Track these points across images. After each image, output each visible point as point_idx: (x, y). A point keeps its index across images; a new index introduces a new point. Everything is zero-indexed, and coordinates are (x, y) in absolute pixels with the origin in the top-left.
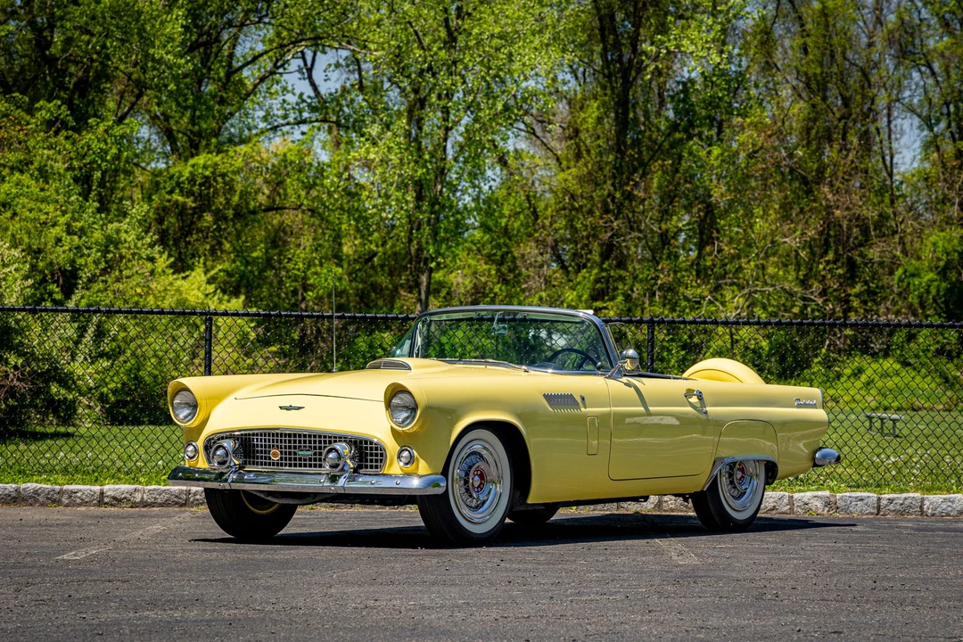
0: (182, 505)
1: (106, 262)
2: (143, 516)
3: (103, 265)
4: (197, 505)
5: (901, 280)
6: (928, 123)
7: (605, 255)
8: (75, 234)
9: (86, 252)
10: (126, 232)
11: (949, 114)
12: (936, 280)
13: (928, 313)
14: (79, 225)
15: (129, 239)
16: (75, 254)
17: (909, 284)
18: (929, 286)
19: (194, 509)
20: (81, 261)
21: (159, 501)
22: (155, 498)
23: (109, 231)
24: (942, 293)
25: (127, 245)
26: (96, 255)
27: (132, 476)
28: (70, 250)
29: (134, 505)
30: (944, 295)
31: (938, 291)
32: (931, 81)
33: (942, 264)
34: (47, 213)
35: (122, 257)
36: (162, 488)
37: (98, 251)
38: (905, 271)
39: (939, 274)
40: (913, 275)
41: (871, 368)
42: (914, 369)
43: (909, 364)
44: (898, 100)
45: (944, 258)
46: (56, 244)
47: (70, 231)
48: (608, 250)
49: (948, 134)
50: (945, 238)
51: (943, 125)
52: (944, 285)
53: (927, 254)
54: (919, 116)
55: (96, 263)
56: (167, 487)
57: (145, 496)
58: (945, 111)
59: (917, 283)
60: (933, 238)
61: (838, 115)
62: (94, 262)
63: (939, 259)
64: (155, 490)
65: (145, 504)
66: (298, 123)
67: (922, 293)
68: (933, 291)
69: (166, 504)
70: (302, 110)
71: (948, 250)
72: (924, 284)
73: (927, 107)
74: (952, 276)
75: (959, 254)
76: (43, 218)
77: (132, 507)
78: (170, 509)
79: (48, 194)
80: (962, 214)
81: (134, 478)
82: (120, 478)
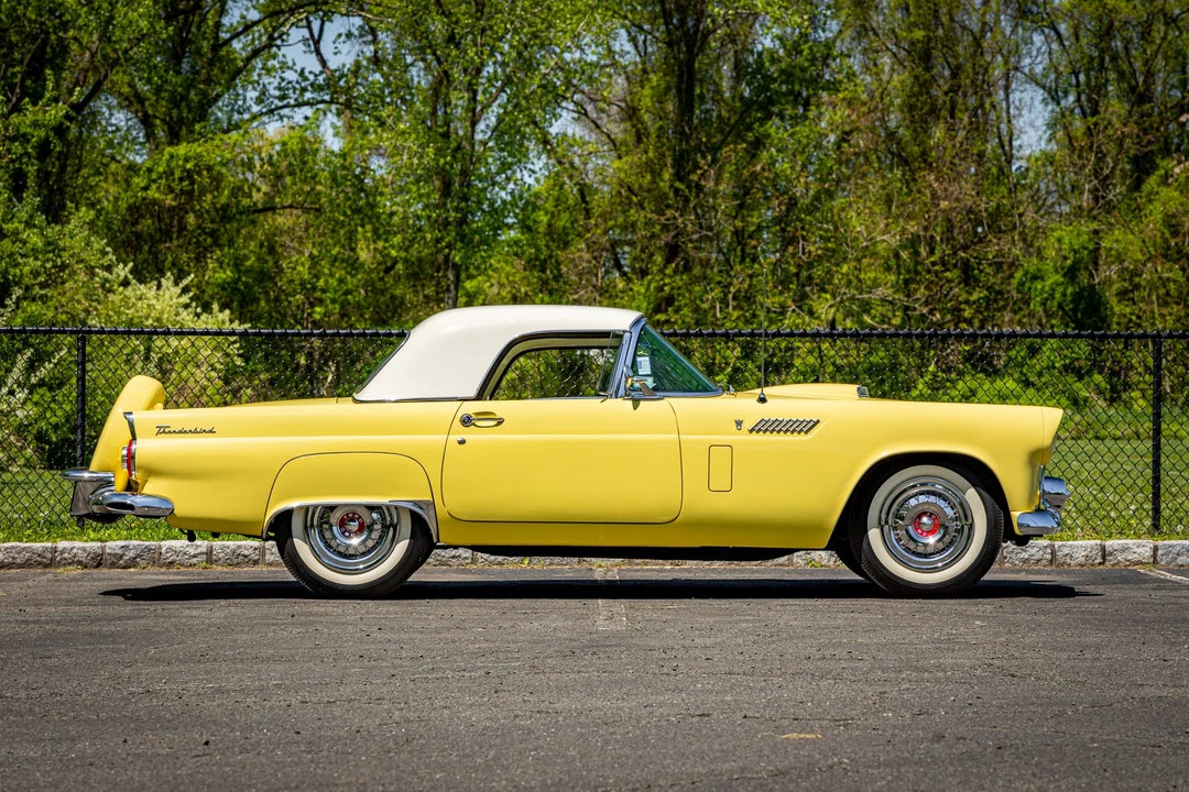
0: (46, 566)
1: (46, 273)
3: (42, 278)
4: (65, 565)
5: (1022, 284)
6: (1054, 95)
7: (668, 261)
10: (72, 236)
11: (1078, 85)
12: (1062, 283)
13: (1054, 322)
16: (7, 263)
17: (1030, 289)
18: (1053, 290)
19: (60, 570)
20: (15, 272)
21: (18, 561)
22: (14, 558)
24: (1069, 298)
25: (70, 252)
30: (1071, 302)
31: (1064, 295)
32: (1055, 46)
33: (1069, 262)
35: (65, 267)
36: (22, 545)
38: (1026, 273)
39: (1064, 276)
40: (1035, 278)
42: (1038, 390)
43: (1031, 385)
44: (1016, 69)
45: (1071, 256)
48: (672, 251)
49: (1077, 111)
50: (1072, 232)
51: (1071, 98)
52: (1070, 290)
53: (1050, 252)
54: (1044, 87)
55: (35, 274)
56: (29, 544)
57: (1, 555)
58: (1074, 81)
59: (1039, 287)
60: (1057, 234)
61: (946, 88)
62: (32, 273)
63: (1065, 258)
64: (12, 547)
65: (1, 565)
66: (299, 105)
67: (1047, 299)
68: (1058, 295)
69: (26, 564)
70: (304, 90)
71: (1076, 247)
72: (1047, 289)
73: (1053, 76)
74: (1084, 279)
75: (1090, 252)
78: (32, 571)
80: (1092, 204)
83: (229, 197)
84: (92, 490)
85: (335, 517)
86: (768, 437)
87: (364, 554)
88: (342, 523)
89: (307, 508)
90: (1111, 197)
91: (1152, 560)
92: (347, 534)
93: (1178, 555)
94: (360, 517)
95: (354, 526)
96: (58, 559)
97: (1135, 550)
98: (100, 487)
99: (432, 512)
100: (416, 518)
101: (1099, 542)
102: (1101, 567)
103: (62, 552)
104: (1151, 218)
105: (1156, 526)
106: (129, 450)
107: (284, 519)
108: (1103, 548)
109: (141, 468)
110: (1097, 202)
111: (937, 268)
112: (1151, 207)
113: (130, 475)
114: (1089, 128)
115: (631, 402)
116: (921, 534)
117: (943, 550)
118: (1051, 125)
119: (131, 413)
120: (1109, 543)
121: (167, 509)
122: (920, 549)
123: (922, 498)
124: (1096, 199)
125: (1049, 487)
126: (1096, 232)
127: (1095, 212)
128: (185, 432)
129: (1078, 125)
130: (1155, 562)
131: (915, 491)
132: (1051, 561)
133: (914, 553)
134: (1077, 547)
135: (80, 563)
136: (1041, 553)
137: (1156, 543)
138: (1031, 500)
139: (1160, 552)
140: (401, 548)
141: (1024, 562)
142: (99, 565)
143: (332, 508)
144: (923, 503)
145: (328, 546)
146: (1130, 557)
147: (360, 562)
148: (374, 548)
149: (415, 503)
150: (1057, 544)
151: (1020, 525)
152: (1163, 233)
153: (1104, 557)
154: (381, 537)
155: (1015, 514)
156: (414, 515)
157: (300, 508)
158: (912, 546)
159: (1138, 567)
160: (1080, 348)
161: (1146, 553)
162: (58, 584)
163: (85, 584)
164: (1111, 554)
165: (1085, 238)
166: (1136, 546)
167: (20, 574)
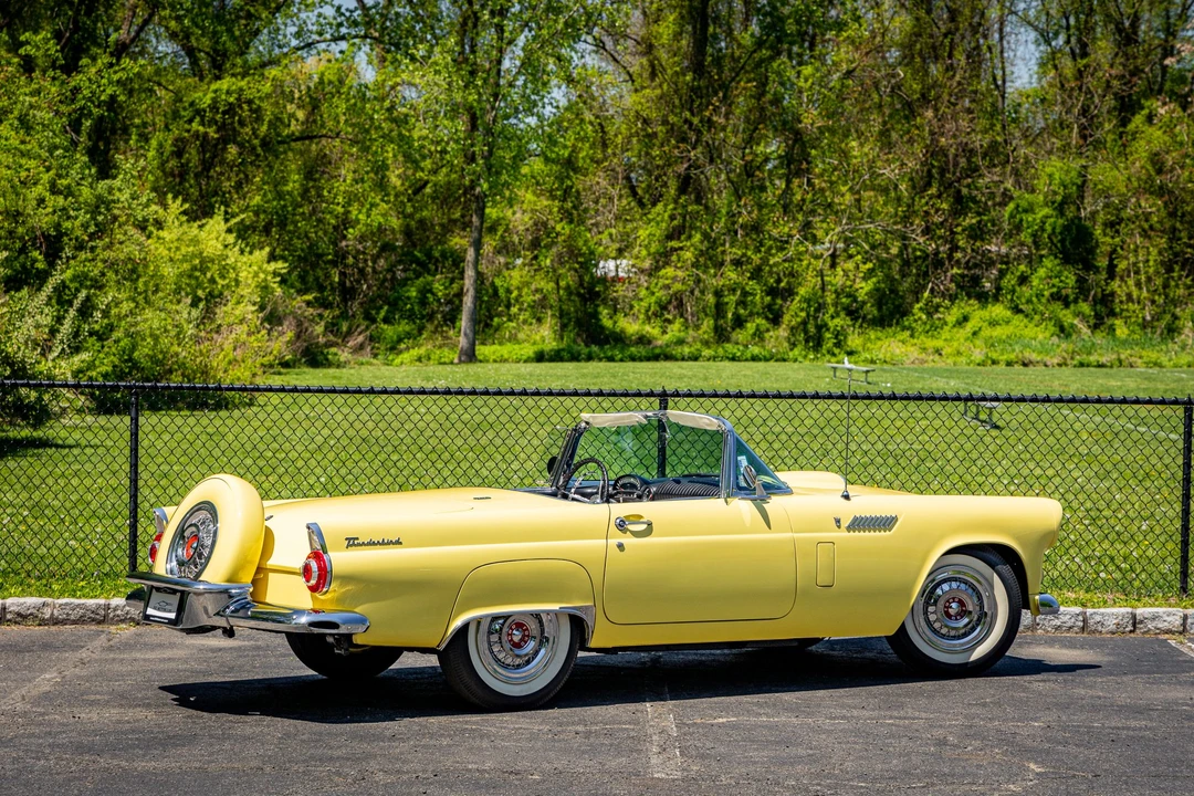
0: (100, 623)
1: (96, 225)
2: (47, 646)
3: (92, 229)
4: (118, 622)
5: (1012, 216)
6: (1045, 36)
7: (682, 190)
8: (61, 193)
9: (71, 212)
10: (120, 190)
11: (1068, 27)
12: (1051, 217)
13: (1043, 252)
14: (64, 182)
15: (122, 199)
16: (60, 217)
18: (1044, 223)
19: (113, 628)
20: (67, 224)
21: (72, 617)
22: (68, 615)
23: (99, 189)
24: (1058, 230)
25: (120, 205)
26: (83, 217)
27: (44, 581)
28: (55, 212)
29: (43, 622)
30: (1061, 233)
31: (1054, 229)
33: (1059, 198)
34: (28, 170)
35: (115, 218)
36: (77, 601)
37: (88, 212)
38: (1018, 206)
39: (1054, 209)
40: (1026, 211)
41: (979, 315)
42: (1027, 316)
43: (1020, 311)
44: (1012, 13)
45: (1061, 191)
46: (38, 205)
47: (54, 190)
48: (685, 184)
49: (1067, 51)
50: (1062, 169)
51: (1061, 39)
52: (1061, 221)
53: (1041, 184)
54: (1036, 29)
55: (85, 226)
56: (82, 601)
57: (55, 612)
58: (1064, 24)
59: (1030, 219)
60: (1048, 170)
61: (943, 30)
62: (82, 225)
63: (1055, 193)
64: (66, 604)
65: (55, 621)
66: (335, 39)
67: (1037, 231)
68: (1048, 228)
69: (80, 621)
70: (340, 25)
71: (1066, 183)
72: (1038, 221)
73: (1044, 18)
74: (1070, 212)
75: (1078, 186)
76: (23, 174)
77: (40, 625)
78: (85, 627)
79: (29, 147)
80: (1081, 142)
81: (46, 586)
82: (29, 586)
83: (269, 128)
90: (1098, 134)
91: (1181, 629)
96: (111, 615)
97: (1166, 618)
101: (1130, 610)
102: (1132, 635)
103: (115, 609)
104: (1136, 156)
105: (1184, 589)
108: (1134, 616)
110: (1085, 140)
111: (934, 201)
112: (1137, 145)
114: (1079, 70)
118: (1042, 64)
120: (1139, 611)
124: (1084, 137)
126: (1085, 167)
127: (1084, 150)
129: (1068, 66)
130: (1184, 631)
132: (1083, 629)
134: (1108, 615)
135: (132, 620)
136: (1073, 620)
137: (1186, 611)
139: (1189, 621)
141: (1056, 629)
146: (1160, 626)
150: (1089, 611)
152: (1147, 170)
153: (1134, 625)
159: (1167, 636)
160: (1067, 278)
161: (1176, 621)
162: (112, 656)
163: (138, 655)
164: (1141, 622)
165: (1074, 174)
166: (1165, 614)
167: (74, 635)
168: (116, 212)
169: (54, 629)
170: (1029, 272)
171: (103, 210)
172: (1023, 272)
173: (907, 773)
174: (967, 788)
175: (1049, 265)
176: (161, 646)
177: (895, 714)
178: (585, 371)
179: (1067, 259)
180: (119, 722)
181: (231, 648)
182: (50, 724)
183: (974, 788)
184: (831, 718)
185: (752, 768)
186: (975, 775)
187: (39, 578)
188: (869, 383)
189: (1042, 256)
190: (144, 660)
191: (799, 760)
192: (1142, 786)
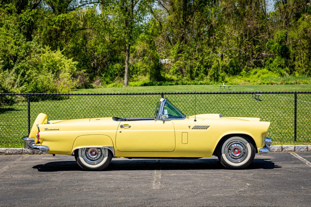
0: (21, 154)
1: (27, 53)
2: (6, 160)
3: (26, 54)
5: (268, 45)
9: (20, 50)
10: (33, 44)
12: (278, 45)
13: (276, 55)
14: (18, 42)
15: (33, 46)
16: (17, 51)
17: (270, 46)
18: (276, 47)
19: (24, 155)
20: (19, 53)
21: (14, 153)
22: (13, 152)
23: (27, 44)
24: (280, 49)
25: (33, 48)
26: (23, 51)
28: (16, 50)
29: (6, 154)
30: (280, 50)
31: (279, 48)
33: (280, 40)
34: (9, 39)
35: (32, 51)
37: (25, 50)
38: (269, 43)
39: (279, 43)
40: (271, 44)
41: (260, 71)
42: (272, 71)
43: (270, 70)
45: (280, 38)
46: (12, 48)
47: (16, 44)
48: (182, 39)
49: (282, 1)
50: (280, 33)
52: (280, 46)
53: (275, 38)
55: (24, 53)
56: (16, 149)
57: (9, 152)
59: (272, 46)
60: (277, 33)
62: (23, 53)
63: (279, 39)
64: (12, 150)
65: (9, 154)
66: (90, 3)
67: (274, 49)
69: (16, 154)
71: (282, 36)
72: (275, 46)
74: (283, 44)
75: (285, 37)
76: (8, 40)
77: (5, 155)
78: (17, 155)
79: (9, 33)
80: (285, 25)
81: (7, 145)
82: (3, 145)
83: (73, 27)
84: (30, 143)
85: (90, 150)
86: (197, 130)
87: (96, 160)
88: (91, 152)
89: (82, 149)
90: (290, 23)
91: (294, 150)
92: (92, 155)
93: (301, 149)
94: (95, 151)
95: (94, 153)
96: (23, 152)
98: (32, 142)
99: (113, 150)
100: (109, 151)
101: (281, 146)
102: (282, 152)
103: (24, 151)
104: (300, 29)
105: (295, 140)
106: (38, 134)
107: (77, 151)
109: (41, 139)
110: (287, 25)
111: (247, 42)
112: (300, 26)
113: (38, 140)
114: (285, 7)
115: (162, 121)
116: (235, 154)
117: (241, 157)
118: (275, 5)
119: (38, 125)
120: (284, 146)
121: (48, 149)
122: (235, 157)
123: (235, 145)
124: (286, 24)
125: (267, 140)
126: (287, 32)
127: (286, 28)
128: (52, 130)
129: (282, 6)
130: (295, 151)
131: (233, 143)
133: (233, 158)
134: (276, 147)
135: (29, 153)
137: (295, 146)
138: (262, 144)
139: (296, 148)
140: (105, 159)
142: (33, 154)
143: (89, 148)
144: (236, 146)
145: (88, 158)
146: (289, 149)
147: (96, 162)
148: (99, 158)
149: (109, 147)
151: (259, 151)
152: (303, 33)
153: (282, 149)
154: (101, 156)
155: (258, 149)
156: (109, 150)
157: (81, 148)
158: (233, 156)
159: (290, 152)
160: (282, 61)
161: (293, 148)
162: (23, 162)
163: (29, 162)
164: (284, 149)
165: (284, 34)
166: (290, 146)
167: (14, 157)
168: (32, 50)
169: (9, 156)
170: (273, 60)
171: (28, 49)
172: (271, 60)
173: (216, 186)
174: (230, 190)
175: (278, 58)
176: (35, 159)
177: (217, 172)
178: (156, 88)
179: (282, 56)
180: (22, 178)
181: (53, 160)
182: (5, 179)
183: (232, 189)
184: (200, 174)
185: (177, 186)
186: (233, 187)
187: (6, 143)
188: (229, 90)
189: (276, 56)
190: (31, 163)
191: (190, 184)
192: (273, 188)
